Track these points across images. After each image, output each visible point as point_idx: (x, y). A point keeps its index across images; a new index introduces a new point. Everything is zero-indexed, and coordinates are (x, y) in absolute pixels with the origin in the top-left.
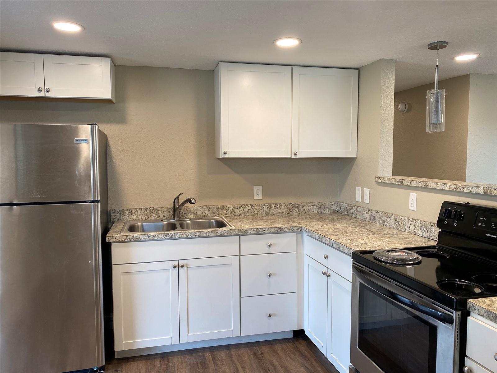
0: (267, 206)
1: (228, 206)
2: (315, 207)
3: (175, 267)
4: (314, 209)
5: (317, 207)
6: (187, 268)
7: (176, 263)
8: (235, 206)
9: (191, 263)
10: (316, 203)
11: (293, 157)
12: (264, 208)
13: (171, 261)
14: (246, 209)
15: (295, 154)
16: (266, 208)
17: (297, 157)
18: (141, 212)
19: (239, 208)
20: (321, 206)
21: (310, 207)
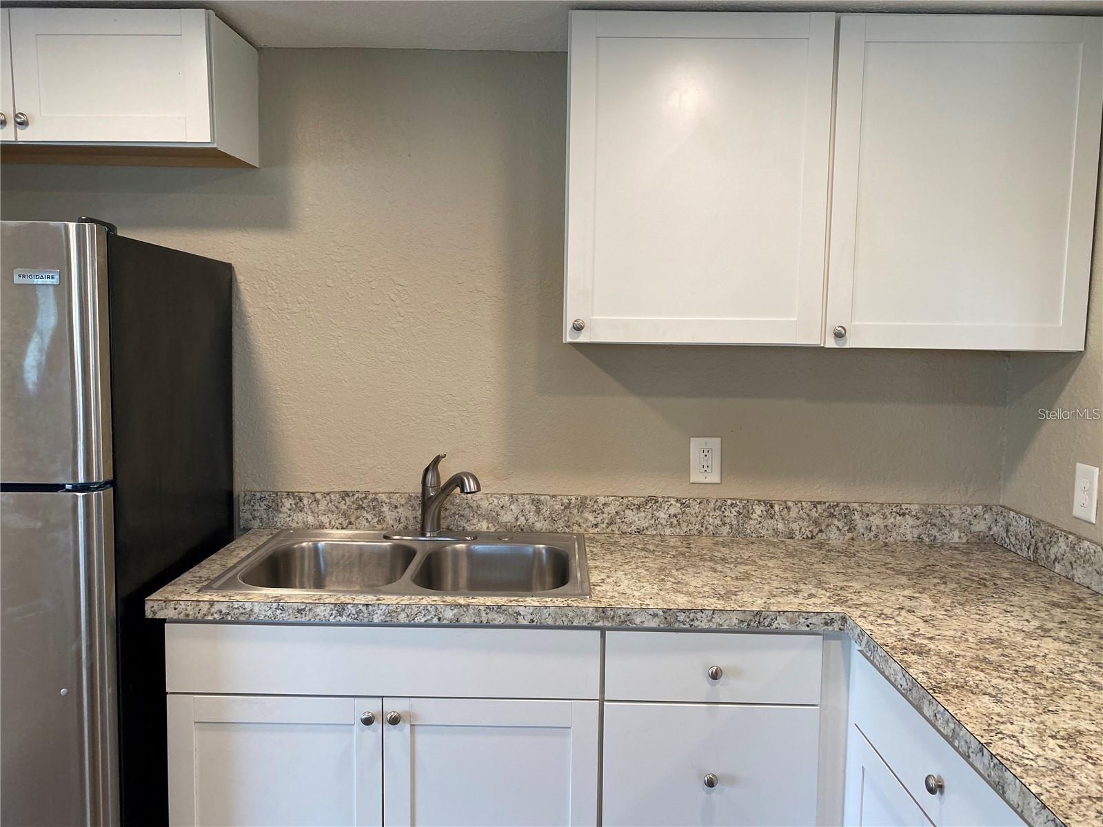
0: (737, 509)
1: (602, 500)
2: (911, 521)
3: (368, 721)
4: (908, 528)
5: (918, 522)
6: (411, 725)
7: (373, 707)
8: (625, 501)
9: (427, 711)
10: (915, 508)
11: (831, 343)
12: (726, 514)
13: (357, 699)
14: (662, 515)
15: (839, 335)
16: (731, 514)
17: (847, 346)
18: (330, 505)
19: (638, 509)
20: (931, 517)
21: (893, 520)
